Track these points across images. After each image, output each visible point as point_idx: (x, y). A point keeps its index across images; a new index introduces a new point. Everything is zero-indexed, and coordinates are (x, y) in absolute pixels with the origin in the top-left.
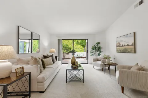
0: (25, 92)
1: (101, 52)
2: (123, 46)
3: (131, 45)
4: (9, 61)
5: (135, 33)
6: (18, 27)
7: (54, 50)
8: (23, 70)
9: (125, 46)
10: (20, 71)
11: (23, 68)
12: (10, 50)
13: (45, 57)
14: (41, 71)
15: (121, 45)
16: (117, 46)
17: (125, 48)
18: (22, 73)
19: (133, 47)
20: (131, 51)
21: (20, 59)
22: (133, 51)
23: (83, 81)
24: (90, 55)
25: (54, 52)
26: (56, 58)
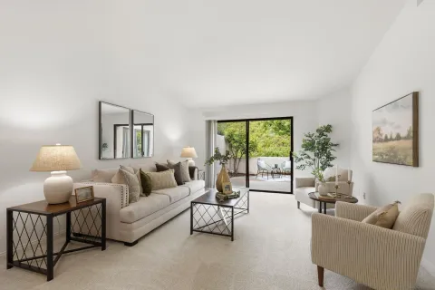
0: (96, 237)
1: (330, 158)
2: (386, 140)
3: (406, 138)
4: (67, 174)
5: (416, 96)
6: (100, 103)
7: (192, 150)
8: (92, 194)
9: (391, 139)
10: (84, 195)
11: (91, 188)
12: (66, 154)
13: (160, 168)
14: (131, 200)
15: (383, 137)
16: (374, 141)
17: (392, 149)
18: (89, 197)
19: (409, 143)
20: (405, 159)
21: (96, 171)
22: (410, 160)
23: (231, 236)
24: (298, 168)
25: (189, 155)
26: (192, 170)
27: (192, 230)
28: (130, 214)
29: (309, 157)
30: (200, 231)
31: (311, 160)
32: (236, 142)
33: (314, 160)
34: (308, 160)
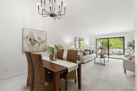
6: (75, 38)
7: (92, 46)
13: (86, 50)
14: (83, 56)
23: (104, 65)
24: (126, 52)
25: (92, 48)
26: (93, 51)
27: (95, 63)
28: (83, 58)
29: (130, 49)
30: (97, 63)
31: (131, 50)
32: (104, 44)
33: (132, 50)
34: (129, 50)
